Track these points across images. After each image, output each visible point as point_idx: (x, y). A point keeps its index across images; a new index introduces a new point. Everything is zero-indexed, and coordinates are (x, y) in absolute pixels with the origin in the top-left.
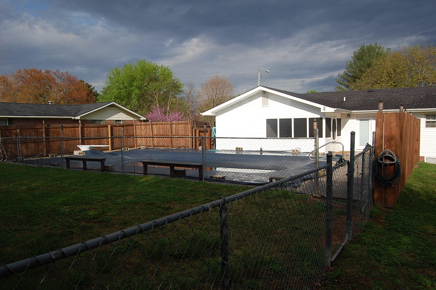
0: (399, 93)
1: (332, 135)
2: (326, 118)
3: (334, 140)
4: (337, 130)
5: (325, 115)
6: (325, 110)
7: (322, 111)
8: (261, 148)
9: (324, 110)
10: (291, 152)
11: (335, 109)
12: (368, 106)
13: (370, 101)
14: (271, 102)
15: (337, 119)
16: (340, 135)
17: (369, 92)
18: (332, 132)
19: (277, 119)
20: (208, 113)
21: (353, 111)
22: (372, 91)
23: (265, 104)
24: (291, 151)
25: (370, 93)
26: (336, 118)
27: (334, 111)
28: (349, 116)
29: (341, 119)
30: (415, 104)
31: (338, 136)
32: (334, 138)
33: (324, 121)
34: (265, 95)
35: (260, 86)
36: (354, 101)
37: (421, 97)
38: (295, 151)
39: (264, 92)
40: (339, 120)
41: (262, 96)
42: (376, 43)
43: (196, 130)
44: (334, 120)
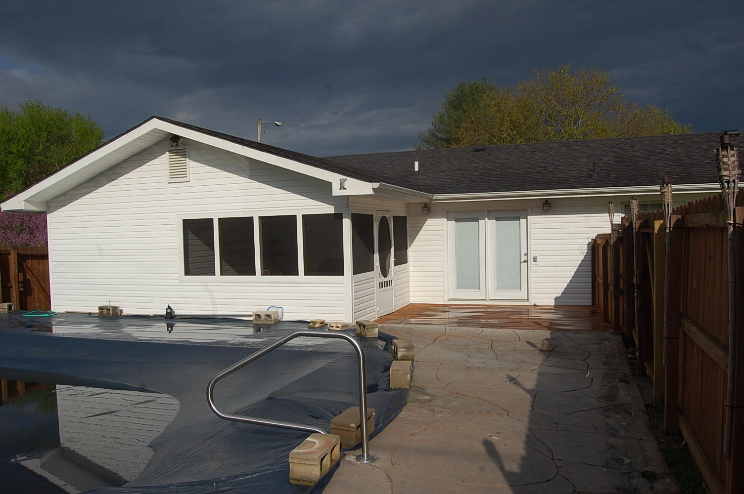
0: (547, 153)
1: (377, 263)
2: (352, 214)
3: (385, 276)
4: (392, 249)
5: (350, 204)
6: (344, 188)
7: (336, 191)
8: (169, 307)
9: (342, 187)
10: (251, 319)
11: (376, 185)
12: (474, 181)
13: (480, 171)
14: (193, 167)
15: (393, 216)
16: (407, 263)
17: (476, 150)
18: (376, 256)
19: (211, 221)
20: (17, 203)
21: (436, 196)
22: (483, 150)
23: (177, 174)
24: (251, 316)
25: (479, 153)
26: (390, 216)
27: (371, 192)
28: (428, 210)
29: (406, 217)
30: (595, 176)
31: (395, 265)
32: (385, 272)
33: (347, 224)
34: (178, 148)
35: (155, 119)
36: (440, 172)
37: (605, 159)
38: (263, 317)
39: (175, 138)
40: (401, 222)
41: (170, 151)
42: (486, 79)
43: (9, 254)
44: (384, 221)
